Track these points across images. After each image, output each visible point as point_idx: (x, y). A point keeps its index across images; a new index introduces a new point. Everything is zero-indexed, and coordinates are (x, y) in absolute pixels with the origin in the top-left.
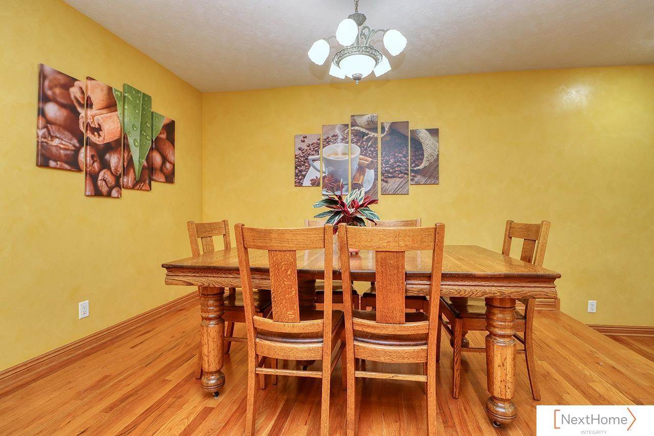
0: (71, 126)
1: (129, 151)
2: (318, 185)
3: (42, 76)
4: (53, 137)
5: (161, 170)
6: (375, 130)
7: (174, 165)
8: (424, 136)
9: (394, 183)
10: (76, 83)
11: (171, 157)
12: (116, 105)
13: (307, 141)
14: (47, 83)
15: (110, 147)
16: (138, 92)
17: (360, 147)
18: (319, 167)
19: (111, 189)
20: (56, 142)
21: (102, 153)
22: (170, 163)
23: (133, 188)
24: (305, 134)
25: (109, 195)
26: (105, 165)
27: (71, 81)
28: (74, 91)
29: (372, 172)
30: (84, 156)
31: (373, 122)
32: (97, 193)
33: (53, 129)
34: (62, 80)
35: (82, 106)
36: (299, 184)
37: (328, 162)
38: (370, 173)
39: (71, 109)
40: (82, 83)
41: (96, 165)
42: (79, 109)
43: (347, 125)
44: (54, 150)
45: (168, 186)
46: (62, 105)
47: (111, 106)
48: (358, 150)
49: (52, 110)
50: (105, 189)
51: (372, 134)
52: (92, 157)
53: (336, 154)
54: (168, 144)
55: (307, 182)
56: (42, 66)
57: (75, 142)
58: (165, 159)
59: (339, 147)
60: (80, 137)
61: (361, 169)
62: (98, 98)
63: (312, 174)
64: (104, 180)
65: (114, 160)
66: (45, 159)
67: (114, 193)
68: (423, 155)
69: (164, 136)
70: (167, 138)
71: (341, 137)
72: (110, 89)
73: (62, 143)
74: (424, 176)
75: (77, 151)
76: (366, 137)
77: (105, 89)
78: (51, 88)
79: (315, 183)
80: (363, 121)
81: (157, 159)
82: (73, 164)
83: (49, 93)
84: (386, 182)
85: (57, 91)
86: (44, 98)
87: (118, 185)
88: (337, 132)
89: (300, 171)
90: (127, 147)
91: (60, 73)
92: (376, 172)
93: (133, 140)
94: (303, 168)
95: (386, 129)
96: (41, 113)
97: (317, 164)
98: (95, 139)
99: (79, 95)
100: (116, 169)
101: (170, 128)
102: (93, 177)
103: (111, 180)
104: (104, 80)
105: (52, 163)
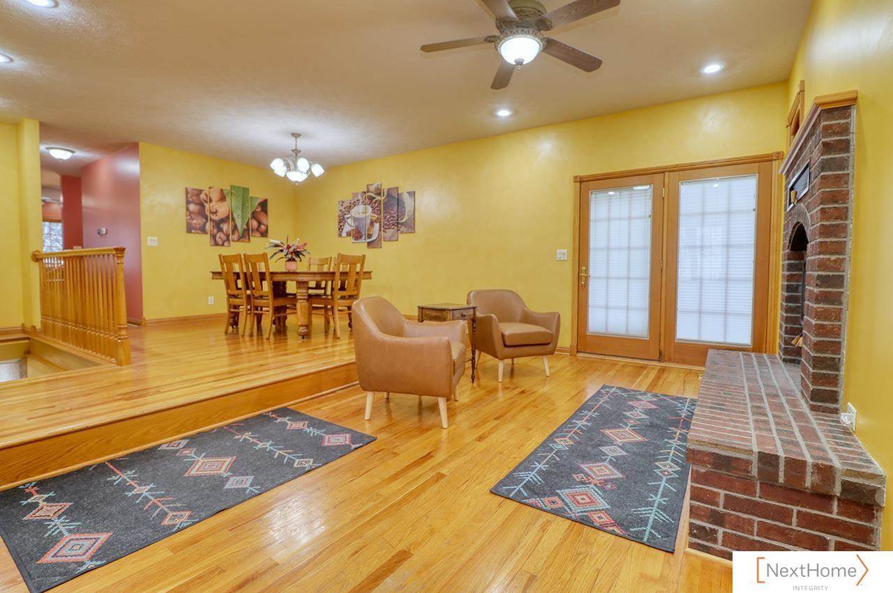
0: (202, 213)
1: (234, 221)
2: (350, 235)
3: (187, 193)
4: (193, 219)
5: (257, 230)
6: (379, 194)
7: (267, 227)
8: (406, 197)
9: (390, 232)
10: (203, 192)
11: (264, 221)
12: (225, 198)
13: (345, 205)
14: (189, 196)
15: (223, 221)
16: (239, 187)
17: (372, 207)
18: (350, 223)
19: (224, 242)
20: (195, 221)
21: (218, 225)
22: (265, 225)
23: (238, 240)
24: (343, 200)
25: (223, 245)
26: (220, 230)
27: (201, 191)
28: (203, 196)
29: (378, 224)
30: (209, 226)
31: (378, 188)
32: (217, 244)
33: (193, 215)
34: (196, 192)
35: (206, 202)
36: (340, 235)
37: (355, 219)
38: (377, 226)
39: (202, 205)
40: (206, 190)
41: (215, 230)
42: (205, 204)
43: (365, 193)
44: (193, 225)
45: (264, 239)
46: (197, 204)
47: (223, 198)
48: (370, 209)
49: (192, 207)
50: (220, 242)
51: (378, 198)
52: (213, 226)
53: (359, 213)
54: (262, 214)
55: (344, 234)
56: (186, 189)
57: (204, 220)
58: (260, 223)
59: (360, 208)
60: (206, 218)
61: (372, 223)
62: (215, 196)
63: (347, 228)
64: (220, 238)
65: (225, 227)
66: (190, 229)
67: (226, 244)
68: (405, 211)
69: (259, 210)
70: (262, 210)
71: (361, 201)
72: (222, 190)
73: (197, 221)
74: (405, 227)
75: (205, 224)
76: (374, 200)
77: (219, 191)
78: (191, 197)
79: (349, 234)
80: (372, 188)
81: (255, 224)
82: (203, 230)
83: (190, 199)
84: (385, 232)
85: (194, 198)
86: (188, 202)
87: (228, 239)
88: (360, 197)
89: (341, 226)
90: (233, 219)
91: (195, 189)
92: (380, 225)
93: (238, 216)
94: (342, 224)
95: (385, 194)
96: (187, 209)
97: (349, 221)
98: (214, 217)
99: (205, 198)
100: (227, 232)
101: (264, 205)
102: (214, 237)
103: (224, 238)
104: (218, 185)
105: (193, 231)
